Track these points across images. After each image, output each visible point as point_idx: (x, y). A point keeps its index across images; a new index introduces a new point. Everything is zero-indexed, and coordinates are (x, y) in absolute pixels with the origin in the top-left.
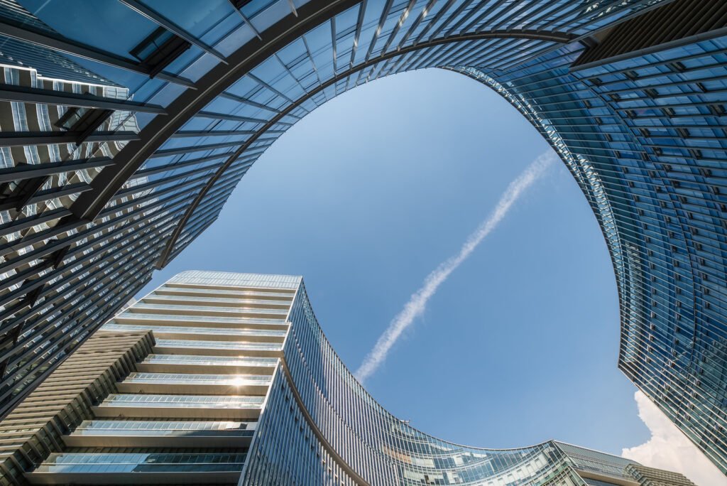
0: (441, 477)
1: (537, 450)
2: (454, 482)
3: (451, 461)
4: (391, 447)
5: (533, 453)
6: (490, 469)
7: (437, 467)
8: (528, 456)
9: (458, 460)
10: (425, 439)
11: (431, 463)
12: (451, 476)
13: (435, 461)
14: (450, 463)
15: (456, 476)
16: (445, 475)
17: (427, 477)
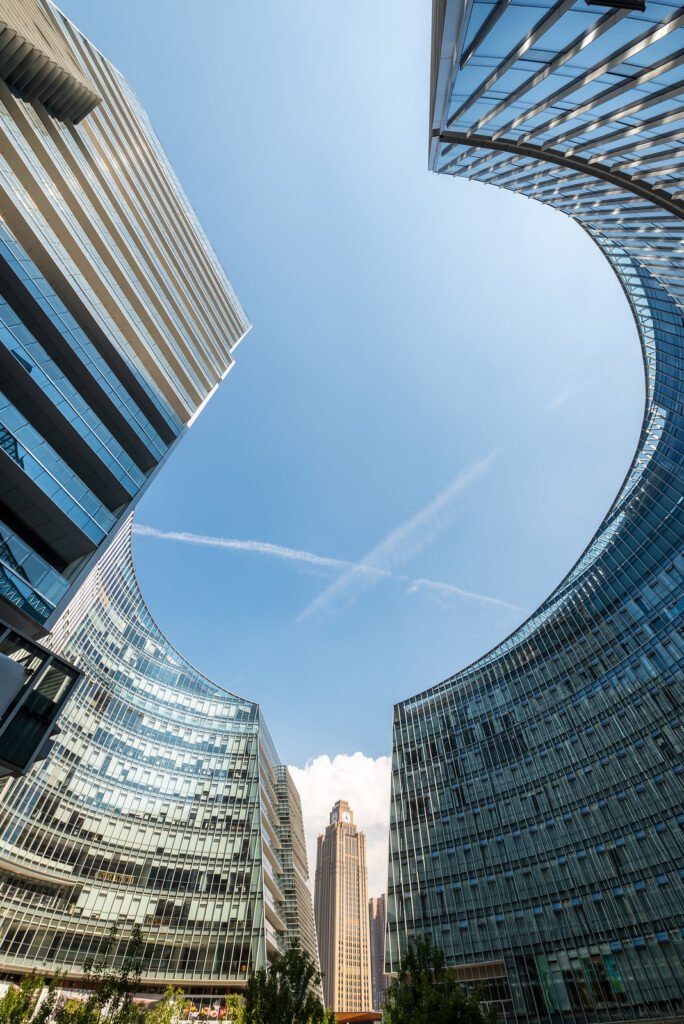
0: (120, 646)
1: (235, 701)
2: (127, 660)
3: (143, 641)
4: (109, 591)
5: (229, 699)
6: (174, 679)
7: (125, 635)
8: (223, 699)
9: (150, 646)
10: (137, 602)
11: (122, 627)
12: (129, 654)
13: (129, 628)
14: (140, 643)
15: (135, 658)
16: (125, 648)
17: (106, 634)
